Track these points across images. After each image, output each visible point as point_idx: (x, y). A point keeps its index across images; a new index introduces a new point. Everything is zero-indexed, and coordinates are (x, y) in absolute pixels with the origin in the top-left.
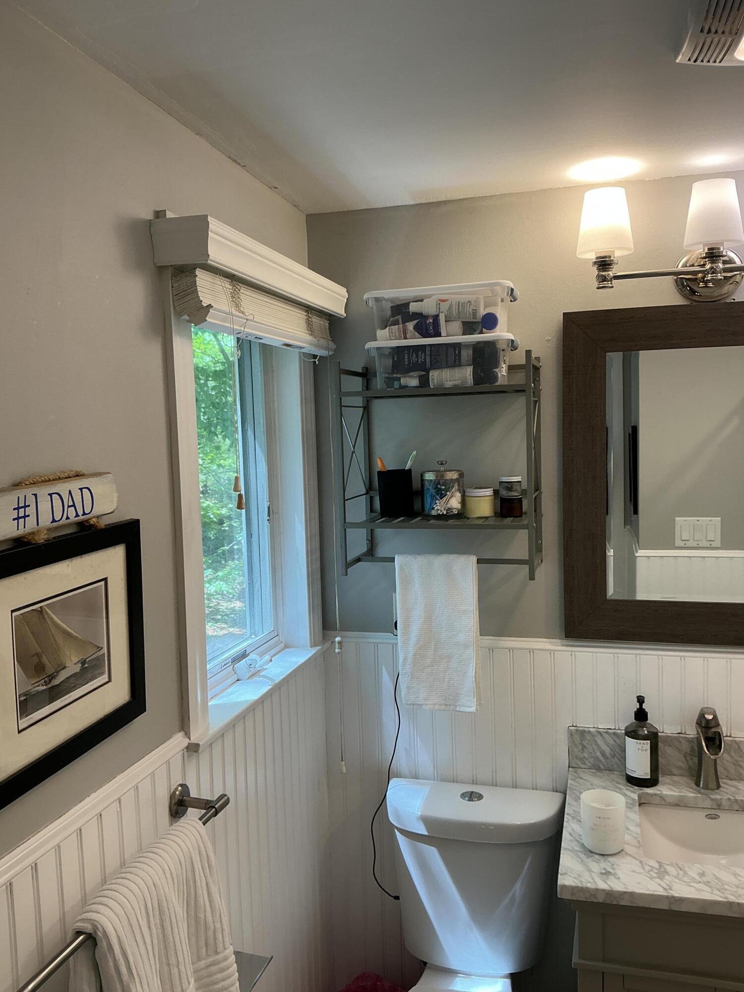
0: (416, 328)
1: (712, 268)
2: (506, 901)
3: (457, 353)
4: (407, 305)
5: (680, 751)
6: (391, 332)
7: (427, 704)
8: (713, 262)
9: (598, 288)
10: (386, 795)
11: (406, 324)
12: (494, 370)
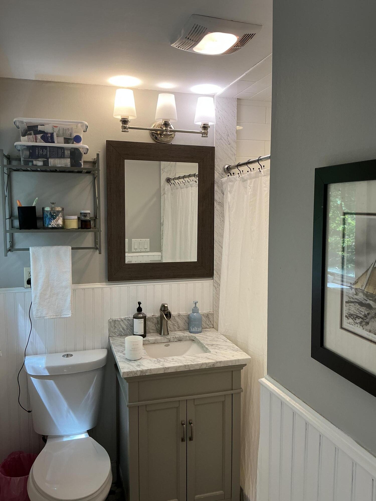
0: (42, 138)
1: (166, 129)
2: (86, 397)
3: (63, 152)
4: (37, 126)
5: (153, 323)
6: (29, 138)
7: (47, 316)
8: (166, 127)
9: (122, 131)
10: (24, 363)
11: (37, 135)
12: (80, 161)
